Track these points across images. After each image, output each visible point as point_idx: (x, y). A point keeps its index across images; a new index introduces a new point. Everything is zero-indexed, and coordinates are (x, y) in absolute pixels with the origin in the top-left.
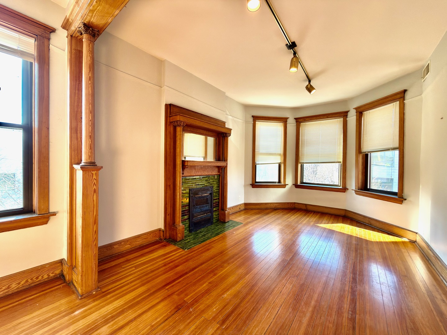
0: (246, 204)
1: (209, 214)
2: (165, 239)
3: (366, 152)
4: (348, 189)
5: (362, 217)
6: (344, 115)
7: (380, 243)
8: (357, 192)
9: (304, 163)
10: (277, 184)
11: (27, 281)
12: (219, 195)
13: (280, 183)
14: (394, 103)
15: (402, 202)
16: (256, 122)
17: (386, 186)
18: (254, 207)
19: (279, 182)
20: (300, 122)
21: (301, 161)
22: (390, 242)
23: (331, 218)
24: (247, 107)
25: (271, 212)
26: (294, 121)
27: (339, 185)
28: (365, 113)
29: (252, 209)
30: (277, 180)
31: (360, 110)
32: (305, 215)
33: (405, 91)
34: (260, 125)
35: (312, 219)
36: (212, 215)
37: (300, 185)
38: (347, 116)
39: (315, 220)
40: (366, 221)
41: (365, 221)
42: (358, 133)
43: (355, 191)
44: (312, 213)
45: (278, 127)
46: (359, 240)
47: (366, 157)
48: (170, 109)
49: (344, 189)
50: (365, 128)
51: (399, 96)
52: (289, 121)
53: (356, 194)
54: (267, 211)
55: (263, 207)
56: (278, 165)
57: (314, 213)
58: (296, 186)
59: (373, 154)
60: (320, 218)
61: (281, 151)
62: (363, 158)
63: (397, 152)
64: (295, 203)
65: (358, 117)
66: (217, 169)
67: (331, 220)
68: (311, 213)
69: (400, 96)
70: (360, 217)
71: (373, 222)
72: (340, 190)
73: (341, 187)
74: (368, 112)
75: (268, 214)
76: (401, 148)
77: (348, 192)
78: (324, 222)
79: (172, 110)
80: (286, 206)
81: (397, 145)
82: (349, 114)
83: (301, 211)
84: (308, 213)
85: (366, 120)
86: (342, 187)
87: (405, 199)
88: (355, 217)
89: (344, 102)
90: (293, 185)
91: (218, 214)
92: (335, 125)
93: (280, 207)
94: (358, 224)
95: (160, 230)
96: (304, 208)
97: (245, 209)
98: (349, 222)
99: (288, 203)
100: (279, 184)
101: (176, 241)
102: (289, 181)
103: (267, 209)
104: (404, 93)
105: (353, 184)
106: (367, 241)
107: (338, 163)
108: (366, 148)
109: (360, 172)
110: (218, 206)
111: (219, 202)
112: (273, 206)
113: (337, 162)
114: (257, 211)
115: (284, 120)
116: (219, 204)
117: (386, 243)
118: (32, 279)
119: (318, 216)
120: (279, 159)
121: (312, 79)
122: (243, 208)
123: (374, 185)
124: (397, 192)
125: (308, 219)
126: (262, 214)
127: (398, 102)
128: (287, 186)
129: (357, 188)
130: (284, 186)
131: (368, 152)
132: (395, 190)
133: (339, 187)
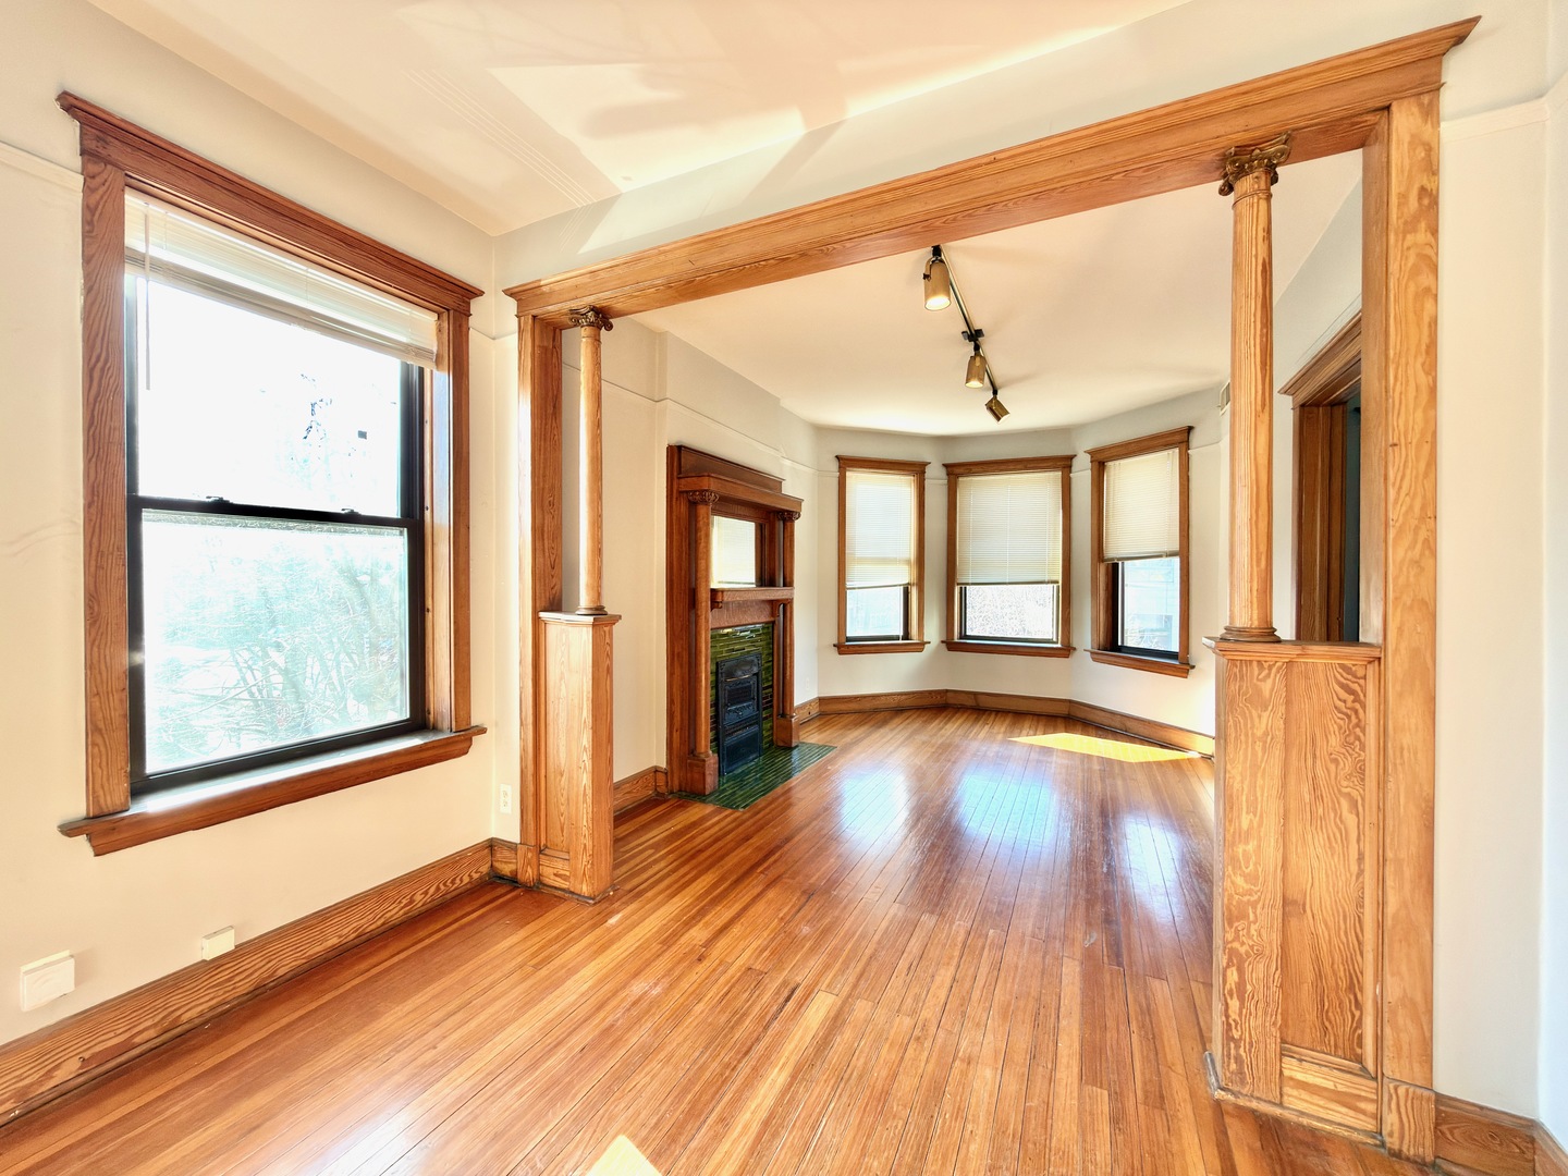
0: (822, 701)
1: (754, 729)
2: (672, 793)
3: (1113, 559)
4: (1075, 649)
5: (1109, 715)
6: (1064, 464)
7: (1147, 766)
8: (1096, 656)
9: (968, 584)
10: (901, 642)
11: (438, 889)
12: (772, 676)
13: (908, 639)
14: (1170, 452)
15: (1187, 673)
16: (848, 474)
17: (1154, 638)
18: (843, 707)
19: (906, 636)
20: (958, 476)
21: (960, 578)
22: (1166, 762)
23: (1038, 722)
24: (822, 431)
25: (891, 718)
26: (942, 473)
27: (1055, 640)
28: (1110, 464)
29: (840, 714)
30: (900, 632)
31: (1100, 457)
32: (977, 720)
33: (1190, 429)
34: (855, 478)
35: (996, 729)
36: (761, 730)
37: (958, 643)
38: (1070, 467)
39: (1003, 729)
40: (1116, 723)
41: (1113, 724)
42: (1096, 512)
43: (1092, 653)
44: (993, 716)
45: (901, 489)
46: (1107, 763)
47: (1113, 573)
48: (680, 459)
49: (1067, 650)
50: (1111, 502)
51: (1177, 438)
52: (929, 470)
53: (1094, 660)
54: (881, 716)
55: (868, 705)
56: (900, 591)
57: (996, 715)
58: (950, 645)
59: (1128, 564)
60: (1013, 724)
61: (910, 551)
62: (1107, 574)
63: (1176, 561)
64: (947, 691)
65: (1096, 473)
66: (768, 608)
67: (1041, 728)
68: (990, 715)
69: (1180, 439)
70: (1103, 713)
71: (1129, 724)
72: (1056, 652)
73: (1059, 645)
74: (1117, 462)
75: (884, 723)
76: (1184, 553)
77: (1075, 656)
78: (1024, 732)
79: (683, 460)
80: (926, 702)
81: (1176, 547)
82: (1076, 463)
83: (964, 712)
84: (984, 714)
85: (1112, 478)
86: (1062, 644)
87: (1193, 667)
88: (1092, 716)
89: (1065, 432)
90: (943, 642)
91: (772, 728)
92: (1044, 486)
93: (908, 703)
94: (1100, 733)
95: (656, 770)
96: (970, 702)
97: (822, 715)
98: (1079, 727)
99: (930, 692)
100: (906, 642)
101: (704, 795)
102: (933, 632)
103: (876, 711)
104: (1189, 433)
105: (1086, 635)
106: (1121, 763)
107: (1051, 585)
108: (1113, 550)
109: (1102, 607)
110: (772, 706)
111: (772, 696)
112: (892, 702)
113: (1048, 583)
114: (853, 717)
115: (917, 469)
116: (771, 701)
117: (1159, 764)
118: (445, 884)
119: (1007, 722)
120: (905, 575)
121: (1000, 388)
122: (815, 711)
123: (1132, 637)
124: (1177, 650)
125: (987, 727)
126: (872, 723)
127: (1177, 450)
128: (926, 646)
129: (1096, 646)
130: (920, 646)
131: (1119, 559)
132: (1175, 647)
133: (1055, 646)
